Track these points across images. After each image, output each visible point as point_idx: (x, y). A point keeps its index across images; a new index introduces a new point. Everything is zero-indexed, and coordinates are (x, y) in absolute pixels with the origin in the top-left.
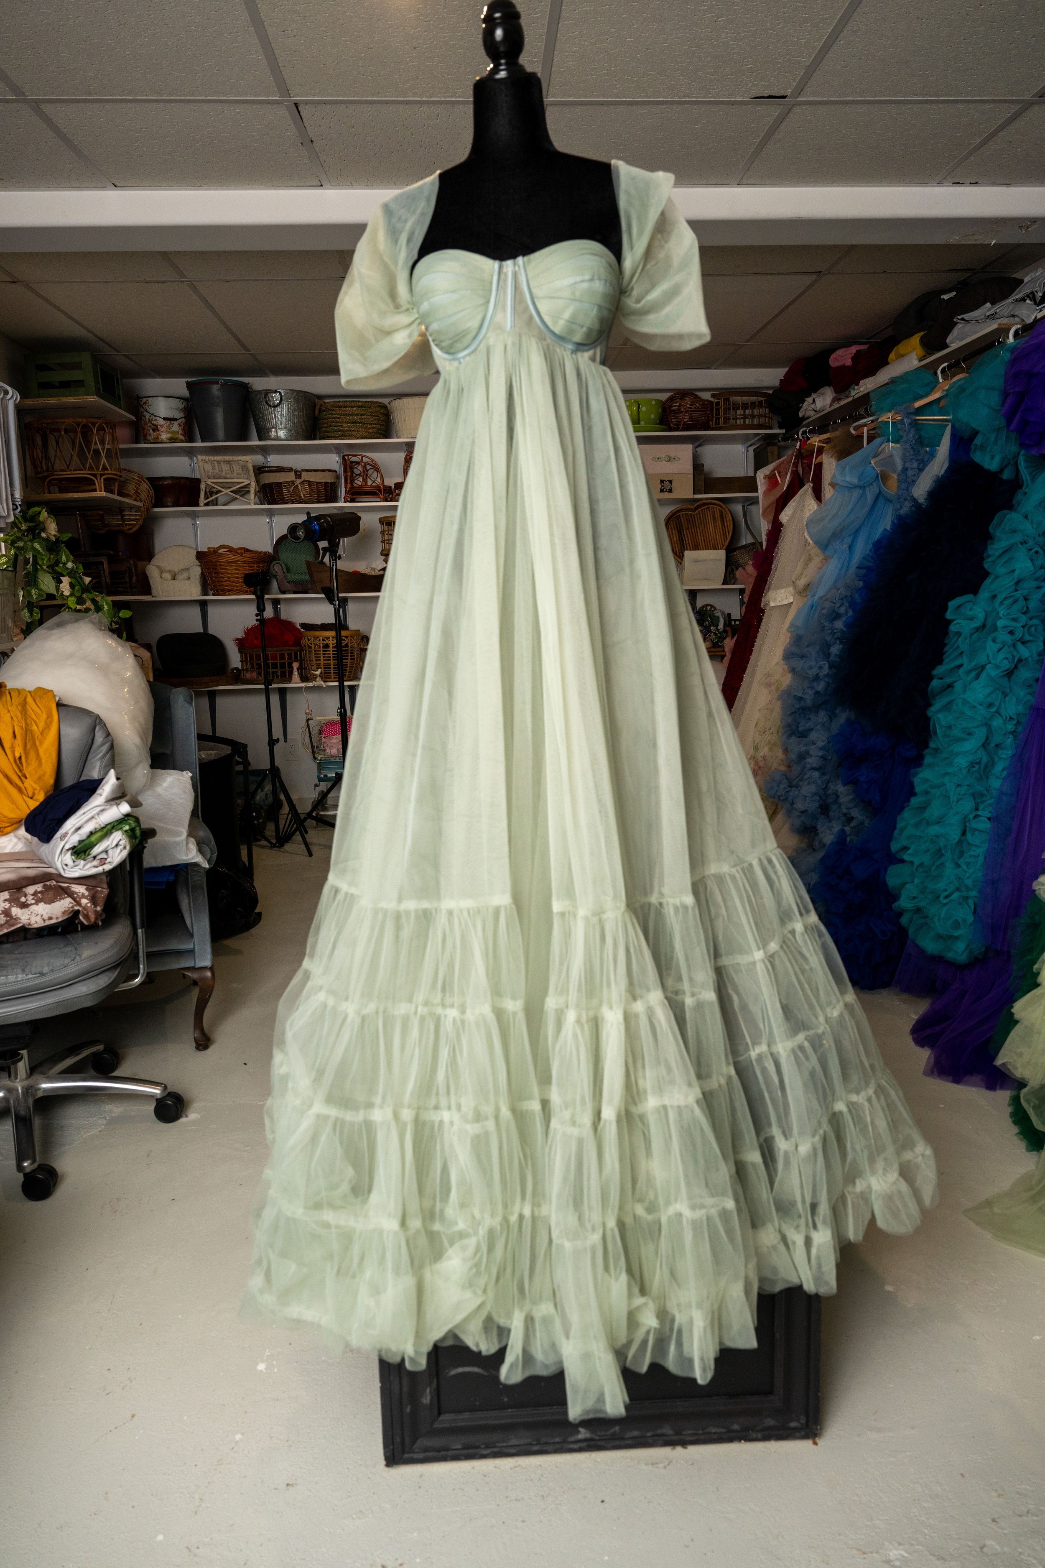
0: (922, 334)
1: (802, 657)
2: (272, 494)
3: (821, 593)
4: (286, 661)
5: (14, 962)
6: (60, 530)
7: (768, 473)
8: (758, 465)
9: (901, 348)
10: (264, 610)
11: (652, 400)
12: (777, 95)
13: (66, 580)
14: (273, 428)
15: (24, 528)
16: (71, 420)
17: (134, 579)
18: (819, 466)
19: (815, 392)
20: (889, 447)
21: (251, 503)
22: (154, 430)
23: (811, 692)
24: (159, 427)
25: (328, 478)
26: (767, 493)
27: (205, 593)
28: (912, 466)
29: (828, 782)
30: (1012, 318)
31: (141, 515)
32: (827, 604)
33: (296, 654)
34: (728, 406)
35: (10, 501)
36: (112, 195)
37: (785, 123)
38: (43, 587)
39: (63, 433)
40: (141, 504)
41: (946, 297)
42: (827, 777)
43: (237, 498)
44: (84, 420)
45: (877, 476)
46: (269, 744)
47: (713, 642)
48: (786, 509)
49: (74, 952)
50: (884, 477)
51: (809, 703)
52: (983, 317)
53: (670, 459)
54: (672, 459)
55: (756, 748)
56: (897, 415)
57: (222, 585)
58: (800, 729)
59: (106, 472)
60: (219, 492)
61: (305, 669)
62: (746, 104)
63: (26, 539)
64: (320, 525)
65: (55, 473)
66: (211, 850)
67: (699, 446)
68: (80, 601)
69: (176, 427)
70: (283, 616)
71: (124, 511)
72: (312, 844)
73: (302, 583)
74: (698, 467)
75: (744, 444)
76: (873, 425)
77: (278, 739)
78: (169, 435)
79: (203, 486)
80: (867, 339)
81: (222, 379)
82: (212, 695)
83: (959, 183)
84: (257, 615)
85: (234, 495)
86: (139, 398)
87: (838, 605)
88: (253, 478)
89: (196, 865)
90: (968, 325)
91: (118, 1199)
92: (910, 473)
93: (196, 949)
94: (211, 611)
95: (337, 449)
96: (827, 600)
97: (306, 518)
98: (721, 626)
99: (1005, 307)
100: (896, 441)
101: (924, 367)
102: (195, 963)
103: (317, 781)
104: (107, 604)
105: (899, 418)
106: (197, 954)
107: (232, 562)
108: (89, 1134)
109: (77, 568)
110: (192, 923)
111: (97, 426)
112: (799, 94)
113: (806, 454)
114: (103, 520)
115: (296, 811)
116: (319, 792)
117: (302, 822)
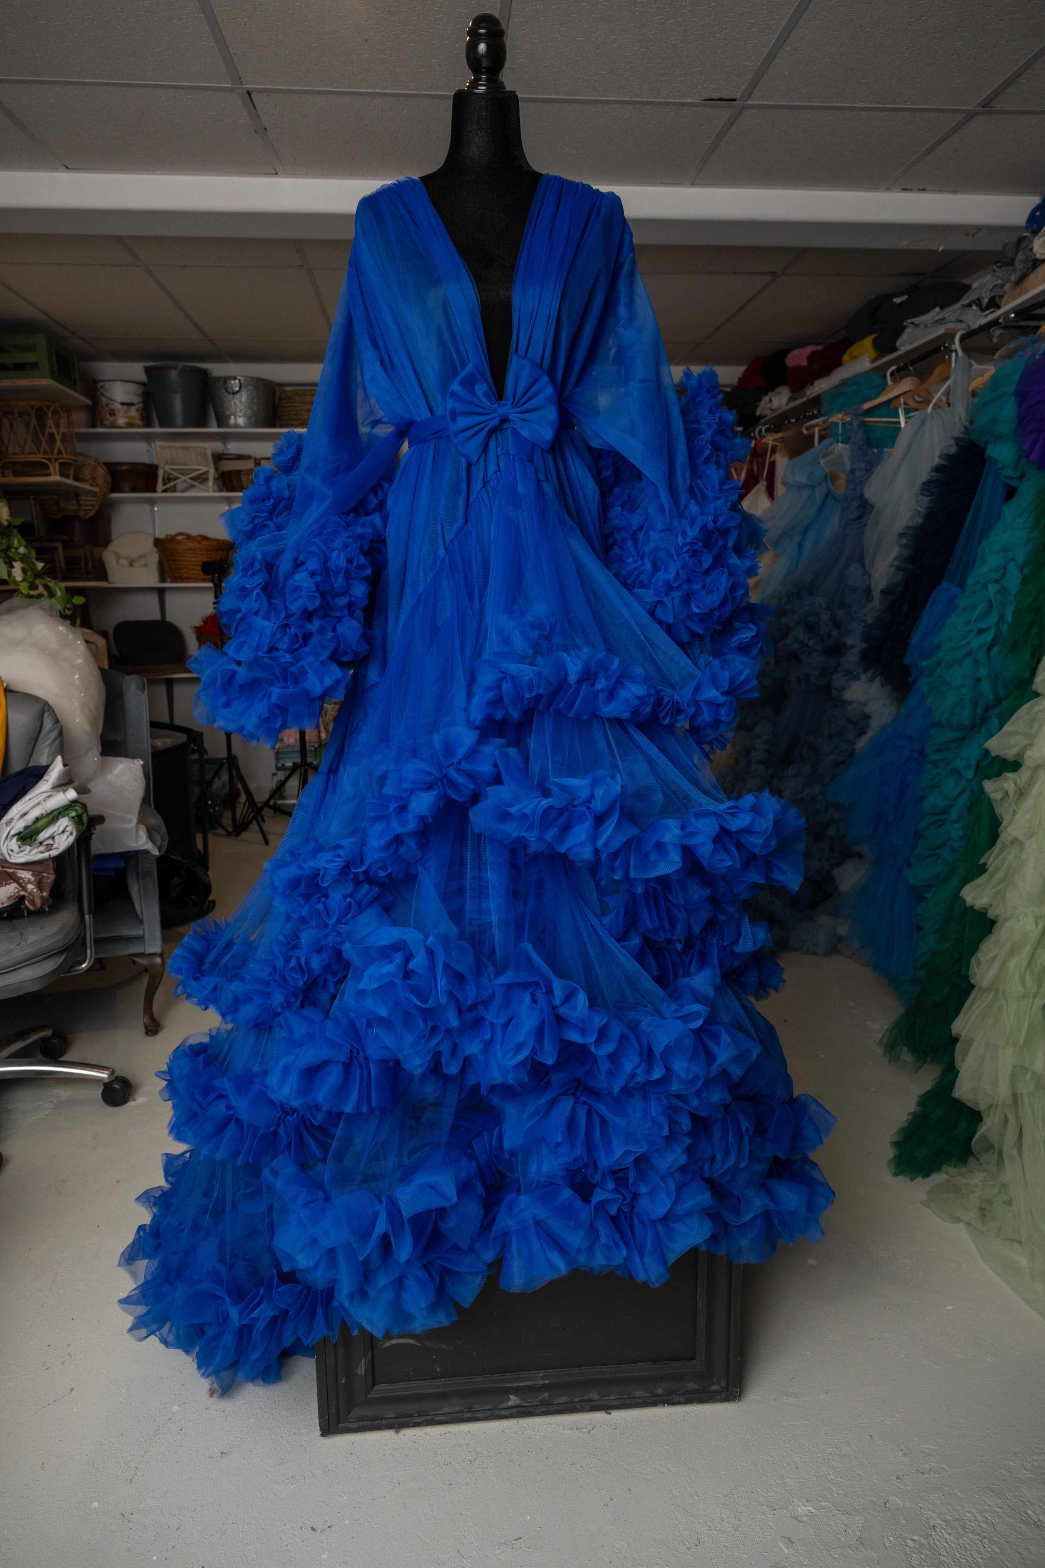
0: (873, 336)
2: (231, 481)
6: (12, 515)
9: (854, 350)
10: (222, 598)
12: (726, 98)
13: (18, 566)
14: (232, 415)
16: (25, 403)
17: (90, 565)
18: (773, 465)
19: (772, 390)
20: (838, 448)
21: (210, 490)
22: (111, 415)
24: (116, 412)
27: (162, 580)
28: (860, 467)
30: (959, 323)
31: (97, 501)
36: (65, 176)
37: (736, 125)
39: (17, 416)
40: (96, 490)
41: (897, 300)
43: (194, 486)
44: (39, 404)
45: (827, 474)
49: (20, 936)
50: (833, 478)
51: (757, 697)
52: (931, 321)
56: (846, 417)
57: (180, 573)
58: (747, 723)
59: (61, 456)
60: (177, 478)
62: (698, 106)
65: (6, 457)
66: (162, 838)
68: (33, 586)
69: (133, 412)
71: (80, 495)
72: (269, 833)
76: (824, 426)
78: (126, 420)
79: (161, 473)
80: (824, 339)
81: (180, 364)
82: (170, 683)
83: (907, 189)
84: (214, 603)
85: (192, 482)
86: (95, 382)
88: (212, 465)
89: (146, 852)
90: (918, 328)
91: (62, 1181)
92: (858, 473)
93: (146, 935)
94: (169, 598)
99: (952, 311)
100: (845, 442)
101: (875, 369)
102: (145, 950)
103: (274, 771)
104: (60, 589)
105: (848, 419)
106: (146, 941)
107: (190, 549)
108: (36, 1118)
109: (29, 553)
110: (142, 909)
111: (52, 409)
112: (749, 97)
113: (761, 452)
114: (58, 505)
115: (253, 797)
116: (276, 781)
117: (259, 810)
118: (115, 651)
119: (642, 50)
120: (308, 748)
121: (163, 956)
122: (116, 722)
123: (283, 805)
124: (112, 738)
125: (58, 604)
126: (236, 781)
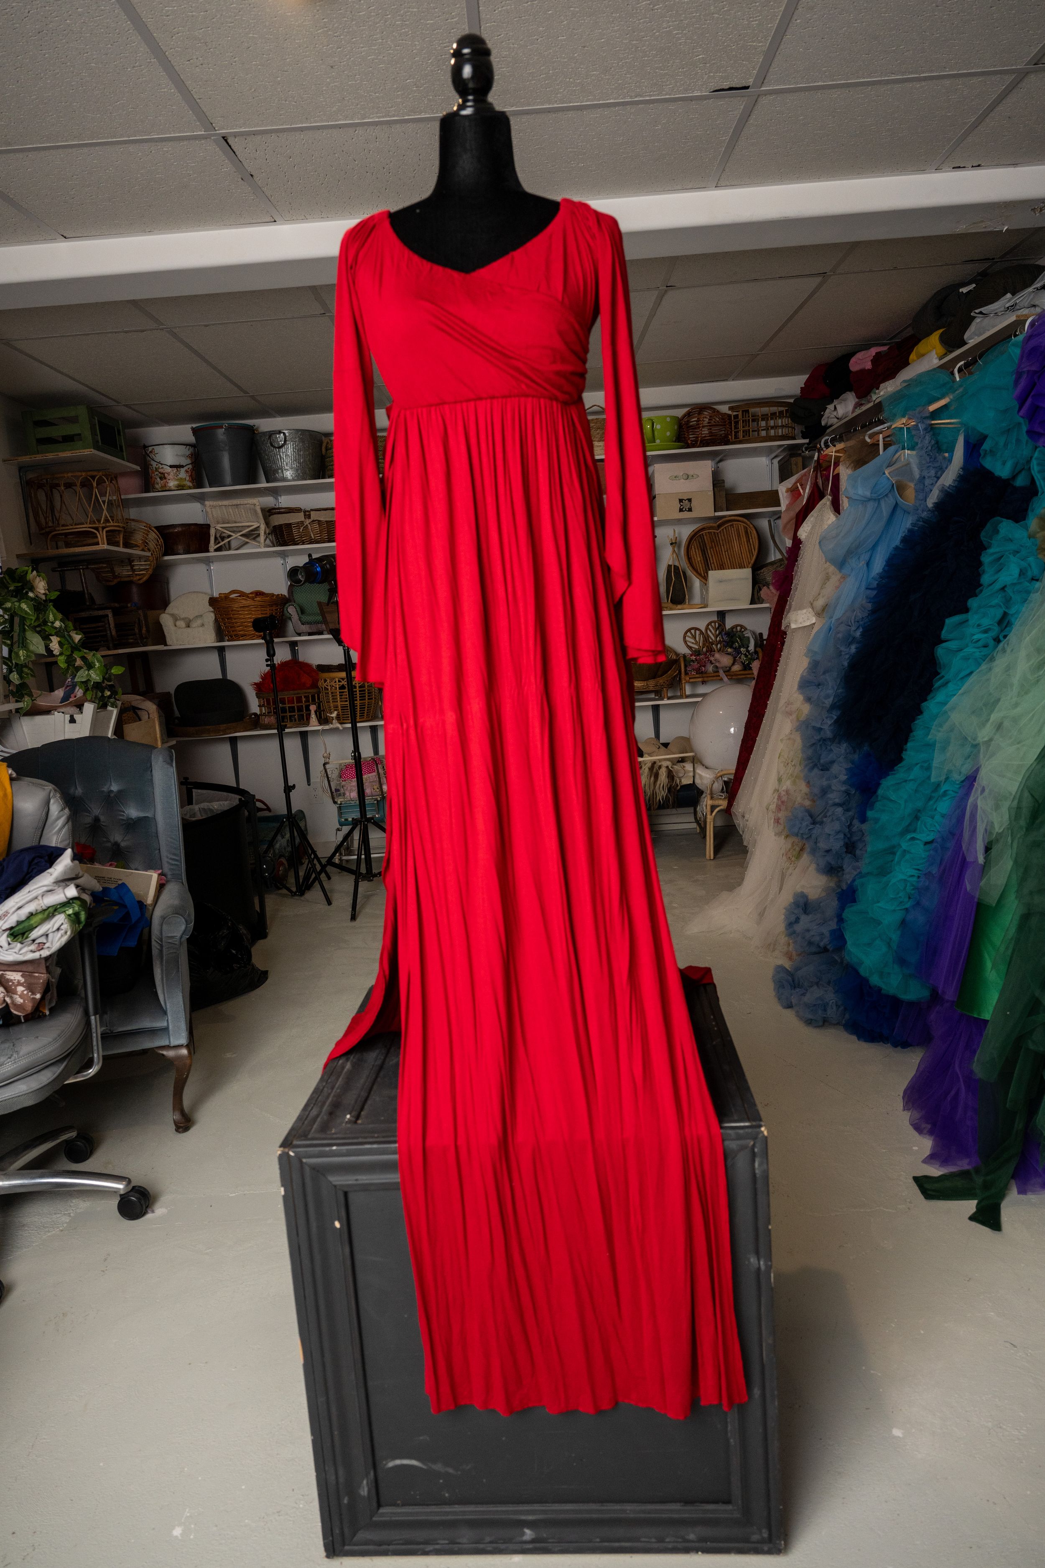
0: (941, 331)
1: (819, 685)
2: (282, 535)
3: (838, 613)
4: (304, 704)
6: (50, 587)
7: (790, 486)
8: (783, 479)
9: (921, 347)
10: (274, 654)
11: (666, 417)
12: (738, 86)
13: (55, 640)
14: (278, 469)
15: (12, 588)
16: (70, 475)
17: (144, 629)
18: (837, 478)
19: (837, 398)
20: (904, 455)
21: (260, 546)
22: (161, 478)
23: (829, 722)
24: (166, 475)
26: (789, 507)
27: (220, 638)
28: (928, 475)
29: (852, 818)
30: (1033, 308)
31: (150, 565)
32: (843, 628)
33: (313, 697)
34: (747, 419)
36: (63, 246)
37: (753, 116)
38: (32, 648)
39: (63, 488)
40: (148, 554)
41: (964, 290)
42: (850, 813)
43: (247, 543)
44: (84, 474)
45: (893, 487)
46: (285, 791)
47: (743, 664)
48: (804, 524)
49: (12, 1047)
50: (900, 488)
51: (829, 734)
52: (1002, 309)
53: (688, 477)
54: (690, 477)
55: (780, 780)
56: (910, 421)
57: (236, 631)
58: (822, 761)
59: (108, 524)
60: (229, 536)
61: (324, 711)
62: (706, 99)
63: (16, 599)
64: (322, 567)
65: (58, 528)
66: (186, 921)
67: (721, 461)
68: (70, 660)
69: (183, 474)
70: (301, 659)
71: (133, 561)
72: (332, 891)
73: (317, 623)
74: (718, 481)
75: (767, 456)
76: (888, 433)
77: (294, 785)
78: (176, 483)
79: (212, 532)
80: (890, 339)
81: (226, 423)
82: (233, 741)
83: (959, 167)
84: (267, 660)
85: (244, 539)
86: (145, 447)
87: (853, 628)
88: (262, 521)
90: (987, 318)
91: (64, 1314)
92: (927, 482)
93: (171, 1027)
94: (229, 656)
96: (842, 623)
97: (307, 560)
98: (752, 647)
99: (1025, 296)
100: (912, 448)
101: (941, 367)
102: (170, 1042)
103: (338, 826)
104: (99, 662)
105: (912, 424)
106: (171, 1032)
107: (243, 607)
108: (49, 1234)
109: (66, 626)
110: (165, 1000)
111: (97, 477)
112: (763, 83)
113: (824, 465)
114: (113, 571)
115: (316, 857)
116: (340, 838)
117: (323, 867)
118: (177, 713)
119: (634, 42)
121: (191, 1045)
122: (145, 798)
123: (347, 861)
124: (142, 815)
125: (95, 676)
126: (297, 841)
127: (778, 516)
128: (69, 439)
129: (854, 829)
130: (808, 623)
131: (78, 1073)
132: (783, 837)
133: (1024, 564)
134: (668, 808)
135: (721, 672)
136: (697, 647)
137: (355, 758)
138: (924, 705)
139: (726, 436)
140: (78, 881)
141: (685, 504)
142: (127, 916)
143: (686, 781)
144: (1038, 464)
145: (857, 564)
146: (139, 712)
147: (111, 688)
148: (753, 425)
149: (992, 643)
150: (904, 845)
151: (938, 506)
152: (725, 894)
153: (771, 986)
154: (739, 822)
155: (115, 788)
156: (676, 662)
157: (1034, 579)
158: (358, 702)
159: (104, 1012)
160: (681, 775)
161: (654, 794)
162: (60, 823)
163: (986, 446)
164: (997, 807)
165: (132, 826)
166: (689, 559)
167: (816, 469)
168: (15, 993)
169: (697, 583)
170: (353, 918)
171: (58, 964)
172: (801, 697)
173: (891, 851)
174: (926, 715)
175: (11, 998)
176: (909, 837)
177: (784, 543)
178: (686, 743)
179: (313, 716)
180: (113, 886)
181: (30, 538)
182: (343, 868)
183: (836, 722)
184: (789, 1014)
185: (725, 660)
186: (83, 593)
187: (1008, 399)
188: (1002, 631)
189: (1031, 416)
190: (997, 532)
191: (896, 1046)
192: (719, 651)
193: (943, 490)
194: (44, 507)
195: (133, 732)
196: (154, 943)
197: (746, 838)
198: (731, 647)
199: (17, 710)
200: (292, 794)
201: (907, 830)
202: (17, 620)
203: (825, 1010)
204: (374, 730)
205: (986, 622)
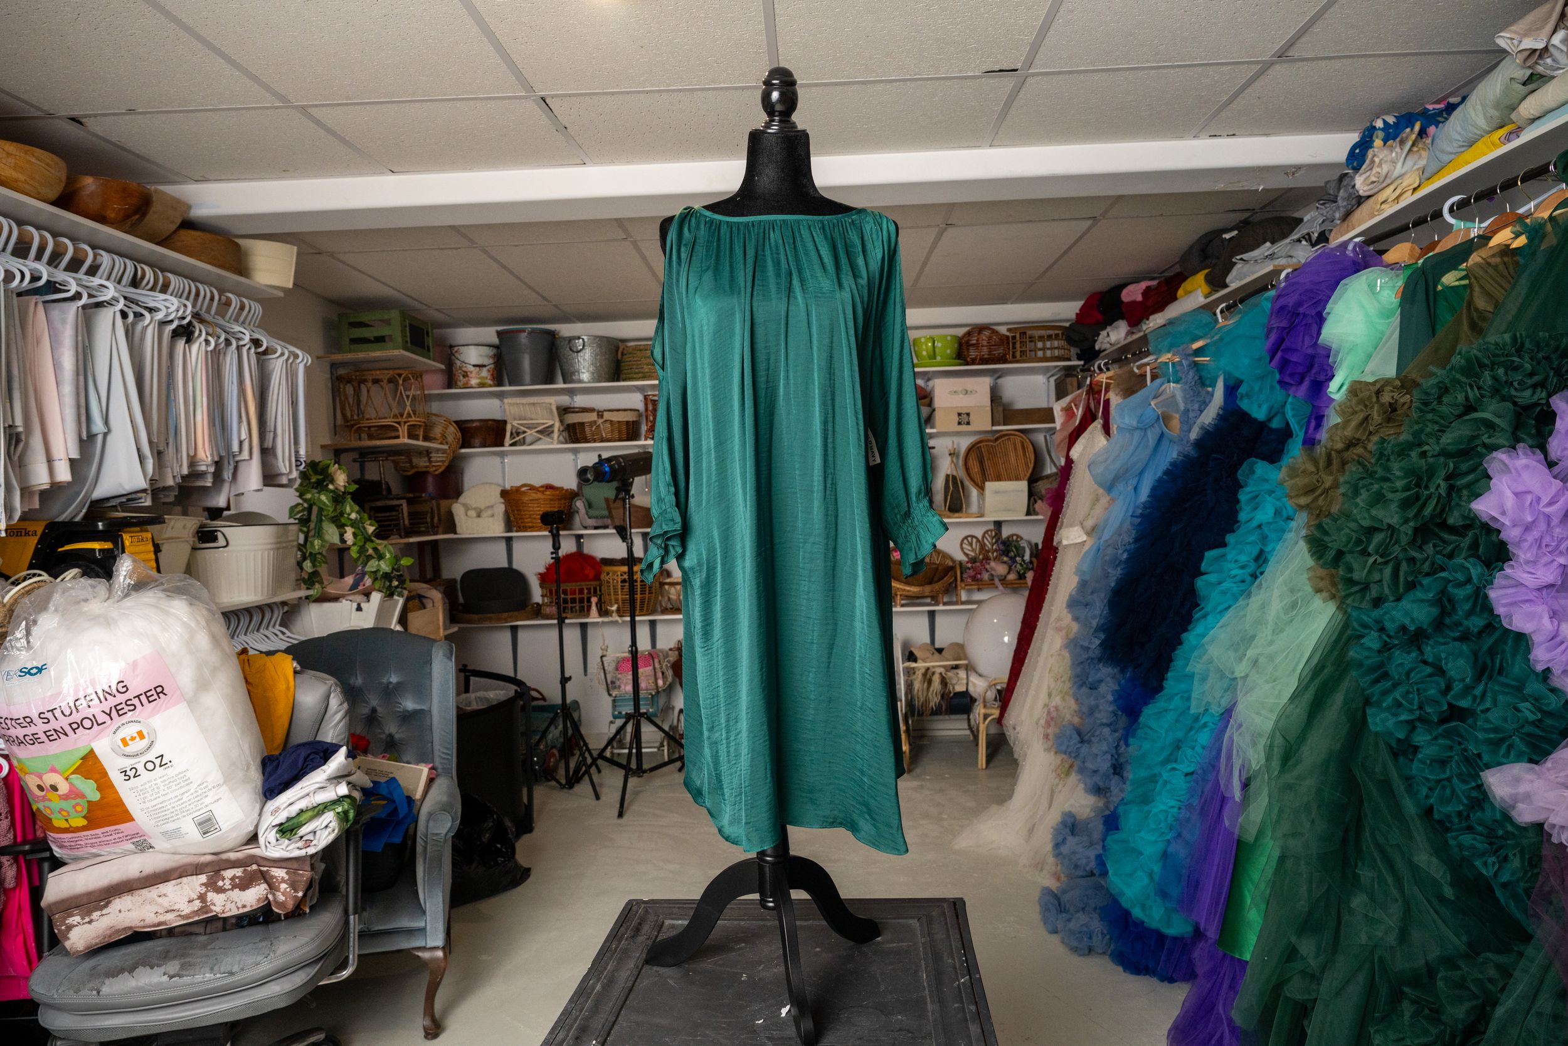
0: (1206, 271)
1: (1087, 605)
2: (575, 433)
3: (1107, 535)
4: (585, 596)
5: (204, 959)
6: (351, 480)
7: (1064, 405)
8: (1059, 396)
9: (1187, 285)
10: (559, 548)
11: (946, 336)
12: (1006, 69)
13: (349, 531)
14: (576, 372)
15: (313, 480)
16: (377, 372)
17: (436, 518)
18: (1107, 403)
19: (1111, 324)
20: (1170, 388)
21: (554, 442)
22: (464, 377)
23: (1098, 642)
24: (469, 373)
25: (630, 417)
26: (1064, 424)
27: (509, 527)
28: (1192, 408)
29: (1119, 740)
30: (1289, 259)
31: (446, 457)
32: (1110, 551)
33: (595, 589)
34: (1024, 340)
35: (293, 459)
36: (390, 181)
37: (1021, 93)
38: (327, 537)
39: (370, 384)
40: (446, 447)
41: (1227, 236)
42: (1117, 734)
43: (541, 438)
44: (391, 372)
45: (1158, 416)
46: (561, 682)
47: (1018, 573)
48: (1076, 445)
49: (269, 946)
50: (1166, 419)
51: (1096, 654)
52: (1262, 257)
53: (967, 392)
54: (969, 393)
55: (1050, 695)
56: (1174, 357)
57: (525, 522)
58: (1090, 680)
59: (409, 419)
60: (524, 432)
61: (604, 603)
62: (978, 78)
63: (315, 491)
64: (611, 467)
65: (362, 420)
67: (999, 377)
68: (362, 550)
69: (485, 373)
70: (586, 551)
71: (431, 454)
72: (601, 785)
73: (603, 517)
74: (995, 397)
75: (1044, 374)
76: (1153, 366)
77: (570, 678)
78: (478, 381)
79: (509, 428)
80: (1160, 274)
81: (529, 327)
82: (514, 630)
83: (1216, 135)
84: (552, 553)
85: (538, 435)
86: (451, 347)
87: (1120, 552)
88: (557, 419)
90: (1247, 265)
92: (1191, 415)
93: (428, 928)
94: (517, 546)
95: (639, 389)
96: (1109, 545)
97: (597, 460)
98: (1027, 557)
99: (1283, 247)
100: (1177, 381)
101: (1204, 307)
102: (426, 943)
103: (611, 719)
104: (390, 552)
105: (1177, 359)
106: (428, 933)
107: (533, 500)
109: (361, 518)
110: (425, 899)
111: (403, 375)
112: (1029, 67)
113: (1096, 389)
114: (410, 461)
115: (588, 750)
116: (613, 729)
117: (594, 760)
118: (461, 600)
119: (912, 34)
120: (641, 696)
121: (448, 947)
122: (422, 690)
123: (619, 754)
124: (418, 707)
125: (385, 567)
126: (570, 732)
127: (1053, 431)
128: (380, 340)
129: (1123, 749)
130: (1079, 540)
131: (332, 974)
132: (1052, 753)
133: (1278, 504)
134: (941, 714)
135: (997, 581)
136: (972, 554)
137: (631, 652)
138: (1184, 636)
139: (1005, 355)
140: (350, 779)
141: (964, 418)
142: (395, 811)
143: (960, 688)
144: (1293, 409)
145: (1125, 488)
146: (425, 601)
147: (400, 578)
148: (1030, 346)
149: (1249, 579)
150: (1165, 776)
151: (1199, 444)
152: (995, 807)
153: (1037, 909)
154: (1010, 733)
155: (394, 679)
156: (952, 568)
157: (1289, 518)
158: (638, 596)
159: (364, 909)
160: (954, 682)
161: (927, 700)
162: (338, 716)
163: (1242, 390)
164: (1254, 744)
165: (408, 718)
166: (967, 469)
167: (1088, 393)
168: (278, 890)
169: (974, 492)
170: (621, 815)
171: (322, 859)
172: (1070, 616)
173: (1153, 779)
174: (1186, 646)
175: (274, 895)
176: (1170, 767)
177: (1059, 460)
178: (959, 650)
179: (594, 608)
180: (383, 780)
181: (335, 430)
182: (612, 762)
183: (1101, 645)
184: (1055, 939)
185: (1000, 569)
186: (379, 483)
187: (1261, 347)
188: (1259, 567)
189: (1283, 366)
190: (1254, 472)
191: (1162, 980)
192: (995, 559)
193: (1202, 428)
194: (351, 400)
195: (419, 621)
196: (419, 840)
197: (1017, 751)
198: (1007, 556)
199: (307, 598)
200: (568, 685)
201: (1169, 759)
202: (315, 510)
203: (1090, 938)
204: (653, 623)
205: (1243, 558)
